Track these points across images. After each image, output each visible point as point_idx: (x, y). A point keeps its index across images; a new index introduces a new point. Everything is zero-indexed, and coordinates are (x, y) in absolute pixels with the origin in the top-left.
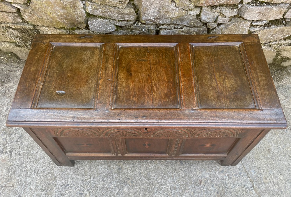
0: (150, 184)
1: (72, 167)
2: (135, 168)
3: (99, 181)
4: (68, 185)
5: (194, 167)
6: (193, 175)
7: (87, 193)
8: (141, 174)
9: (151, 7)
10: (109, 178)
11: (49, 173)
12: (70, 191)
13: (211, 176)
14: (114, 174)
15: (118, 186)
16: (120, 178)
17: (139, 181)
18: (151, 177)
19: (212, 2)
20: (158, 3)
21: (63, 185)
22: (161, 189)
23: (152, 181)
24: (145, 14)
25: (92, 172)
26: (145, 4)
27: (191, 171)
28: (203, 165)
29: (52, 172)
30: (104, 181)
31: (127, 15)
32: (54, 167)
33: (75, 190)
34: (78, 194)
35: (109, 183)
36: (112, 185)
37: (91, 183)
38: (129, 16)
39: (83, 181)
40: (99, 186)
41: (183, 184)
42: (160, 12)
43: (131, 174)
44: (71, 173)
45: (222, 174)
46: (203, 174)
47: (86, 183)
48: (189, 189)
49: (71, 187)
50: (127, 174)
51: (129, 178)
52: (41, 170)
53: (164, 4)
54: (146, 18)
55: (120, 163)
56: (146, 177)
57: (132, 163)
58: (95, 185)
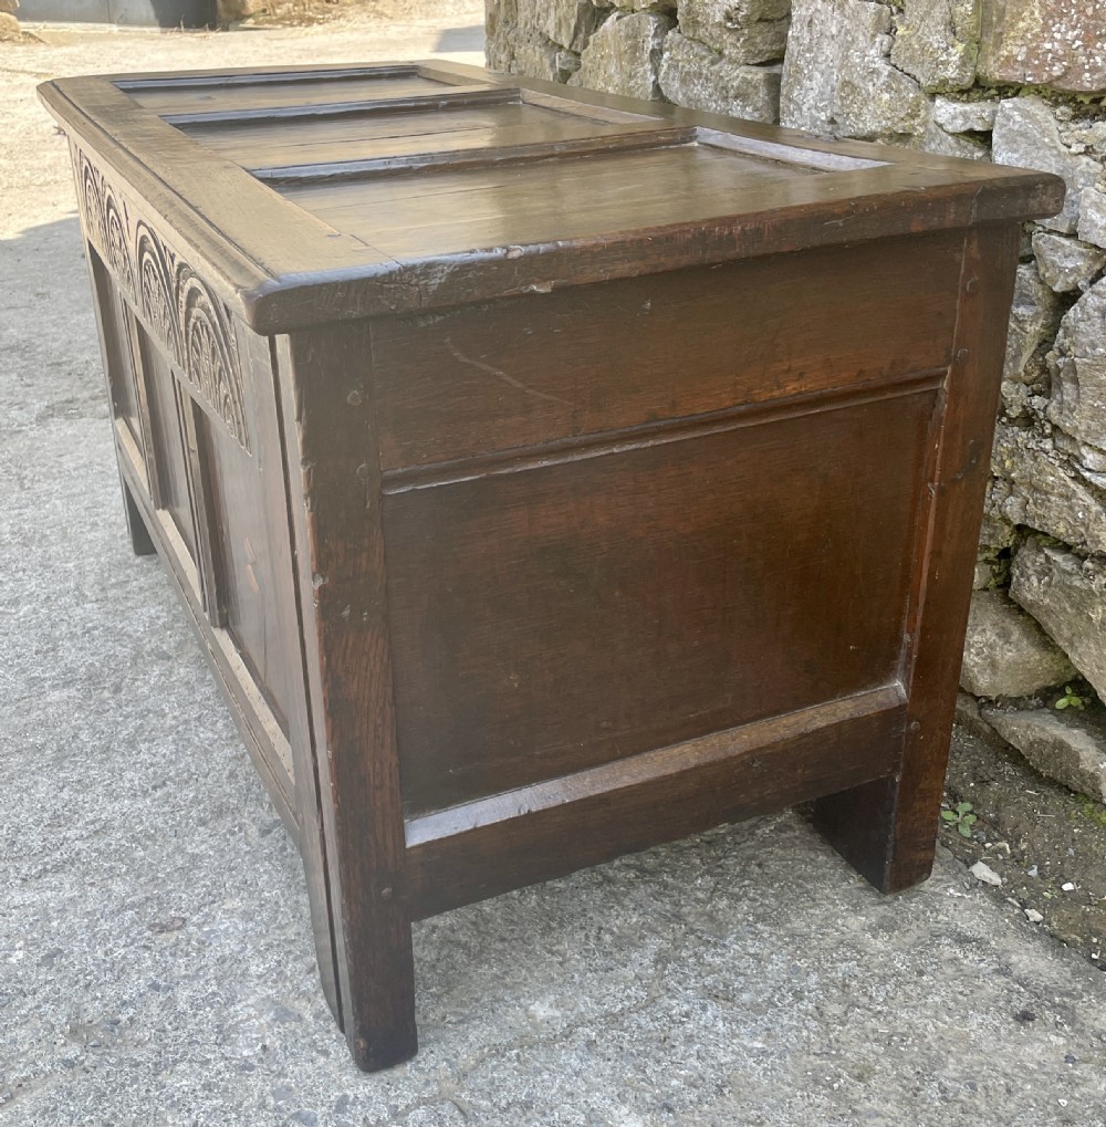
1: (131, 553)
3: (86, 623)
4: (48, 567)
8: (155, 712)
9: (816, 60)
10: (107, 641)
14: (130, 646)
15: (70, 670)
17: (113, 717)
19: (1060, 60)
21: (49, 558)
25: (126, 598)
30: (85, 633)
35: (80, 648)
36: (71, 656)
37: (71, 609)
39: (76, 590)
40: (60, 629)
43: (144, 689)
44: (103, 559)
47: (65, 601)
48: (108, 890)
49: (40, 575)
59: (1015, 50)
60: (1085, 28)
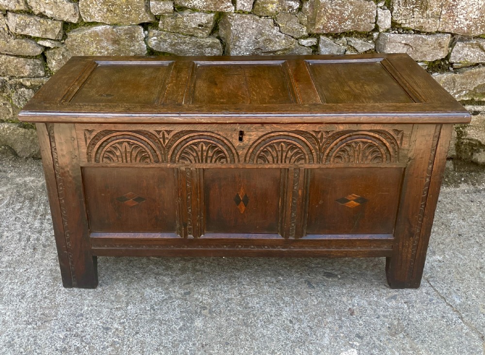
0: (248, 314)
1: (91, 290)
2: (217, 292)
3: (145, 310)
4: (82, 315)
5: (335, 290)
6: (336, 302)
7: (120, 327)
8: (229, 300)
9: (245, 34)
10: (165, 306)
11: (46, 298)
12: (84, 324)
13: (371, 303)
14: (174, 300)
15: (182, 318)
16: (187, 305)
17: (226, 310)
18: (250, 305)
19: (333, 27)
20: (254, 27)
21: (72, 314)
22: (272, 323)
23: (253, 311)
24: (236, 47)
25: (131, 297)
26: (236, 29)
27: (330, 296)
28: (353, 288)
29: (52, 296)
30: (154, 310)
31: (208, 47)
32: (57, 290)
33: (95, 323)
34: (100, 329)
35: (165, 313)
36: (170, 316)
37: (129, 312)
38: (212, 50)
39: (111, 309)
40: (144, 317)
41: (316, 315)
42: (258, 42)
43: (210, 301)
44: (88, 298)
45: (393, 301)
46: (356, 300)
47: (119, 313)
48: (330, 322)
49: (87, 318)
50: (201, 300)
51: (206, 306)
52: (30, 294)
53: (263, 28)
54: (237, 54)
55: (187, 286)
56: (240, 305)
57: (212, 284)
58: (137, 316)
59: (320, 27)
60: (339, 20)
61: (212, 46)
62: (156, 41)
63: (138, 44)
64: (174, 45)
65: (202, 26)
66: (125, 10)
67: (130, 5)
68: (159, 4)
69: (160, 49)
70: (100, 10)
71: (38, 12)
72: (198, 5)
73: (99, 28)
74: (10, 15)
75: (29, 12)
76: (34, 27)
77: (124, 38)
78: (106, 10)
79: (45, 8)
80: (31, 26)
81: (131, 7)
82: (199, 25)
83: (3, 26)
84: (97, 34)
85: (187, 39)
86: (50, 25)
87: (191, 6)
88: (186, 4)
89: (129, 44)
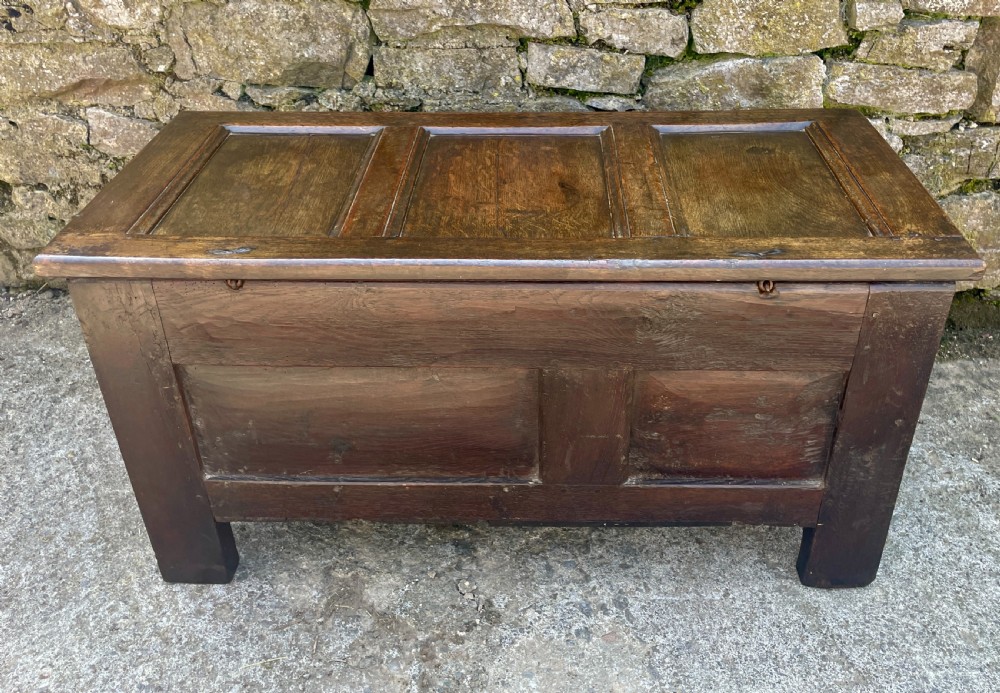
31: (952, 91)
38: (959, 95)
61: (960, 89)
62: (846, 85)
63: (807, 92)
64: (885, 91)
65: (951, 48)
66: (795, 23)
67: (807, 12)
68: (876, 9)
69: (852, 101)
70: (741, 27)
71: (597, 39)
72: (952, 5)
73: (728, 65)
74: (533, 48)
75: (578, 40)
76: (586, 72)
77: (784, 81)
78: (752, 26)
79: (614, 29)
80: (579, 70)
81: (810, 17)
82: (946, 47)
83: (512, 73)
84: (720, 78)
85: (915, 78)
86: (623, 64)
87: (935, 8)
88: (928, 6)
89: (791, 95)
